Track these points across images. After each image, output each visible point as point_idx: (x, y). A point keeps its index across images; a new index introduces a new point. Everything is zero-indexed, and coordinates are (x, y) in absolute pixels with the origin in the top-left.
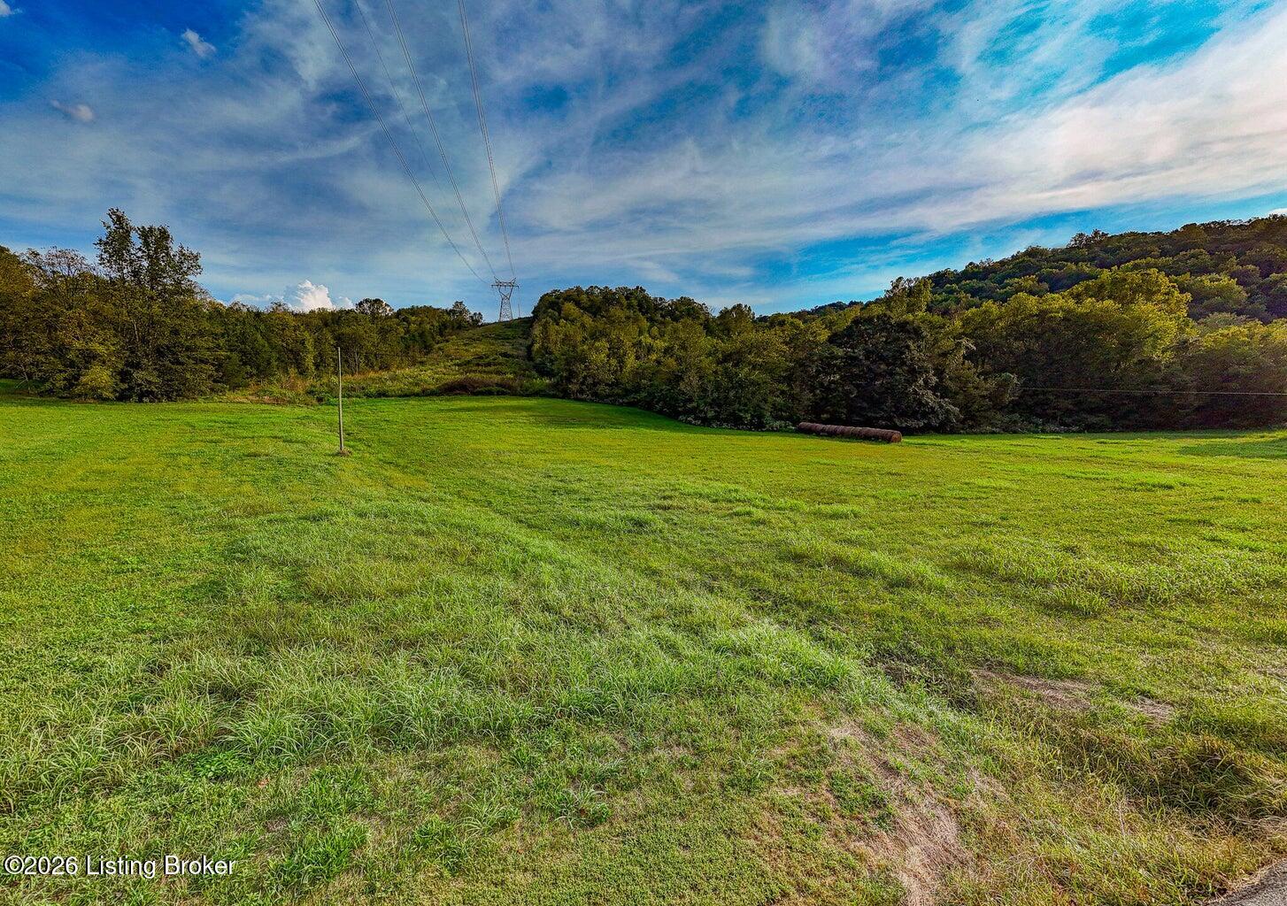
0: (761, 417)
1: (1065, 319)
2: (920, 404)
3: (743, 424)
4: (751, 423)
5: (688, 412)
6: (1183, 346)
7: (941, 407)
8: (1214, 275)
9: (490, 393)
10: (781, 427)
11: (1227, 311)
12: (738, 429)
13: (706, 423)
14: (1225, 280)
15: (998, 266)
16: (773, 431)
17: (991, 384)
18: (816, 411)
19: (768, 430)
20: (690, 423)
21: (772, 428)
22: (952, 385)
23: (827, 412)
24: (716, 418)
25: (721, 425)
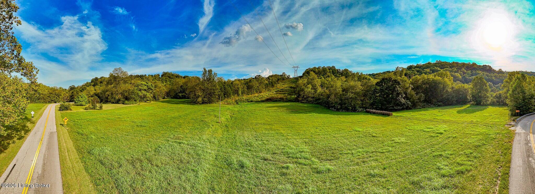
0: (355, 108)
1: (433, 81)
2: (401, 103)
3: (349, 110)
4: (352, 110)
5: (332, 107)
6: (453, 88)
7: (406, 103)
8: (457, 73)
9: (276, 101)
10: (361, 110)
11: (459, 81)
12: (348, 112)
13: (338, 110)
14: (459, 75)
15: (423, 65)
16: (359, 112)
17: (418, 96)
18: (372, 105)
19: (357, 112)
20: (333, 110)
21: (359, 111)
22: (409, 96)
23: (375, 105)
24: (341, 108)
25: (342, 111)
